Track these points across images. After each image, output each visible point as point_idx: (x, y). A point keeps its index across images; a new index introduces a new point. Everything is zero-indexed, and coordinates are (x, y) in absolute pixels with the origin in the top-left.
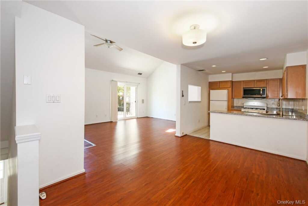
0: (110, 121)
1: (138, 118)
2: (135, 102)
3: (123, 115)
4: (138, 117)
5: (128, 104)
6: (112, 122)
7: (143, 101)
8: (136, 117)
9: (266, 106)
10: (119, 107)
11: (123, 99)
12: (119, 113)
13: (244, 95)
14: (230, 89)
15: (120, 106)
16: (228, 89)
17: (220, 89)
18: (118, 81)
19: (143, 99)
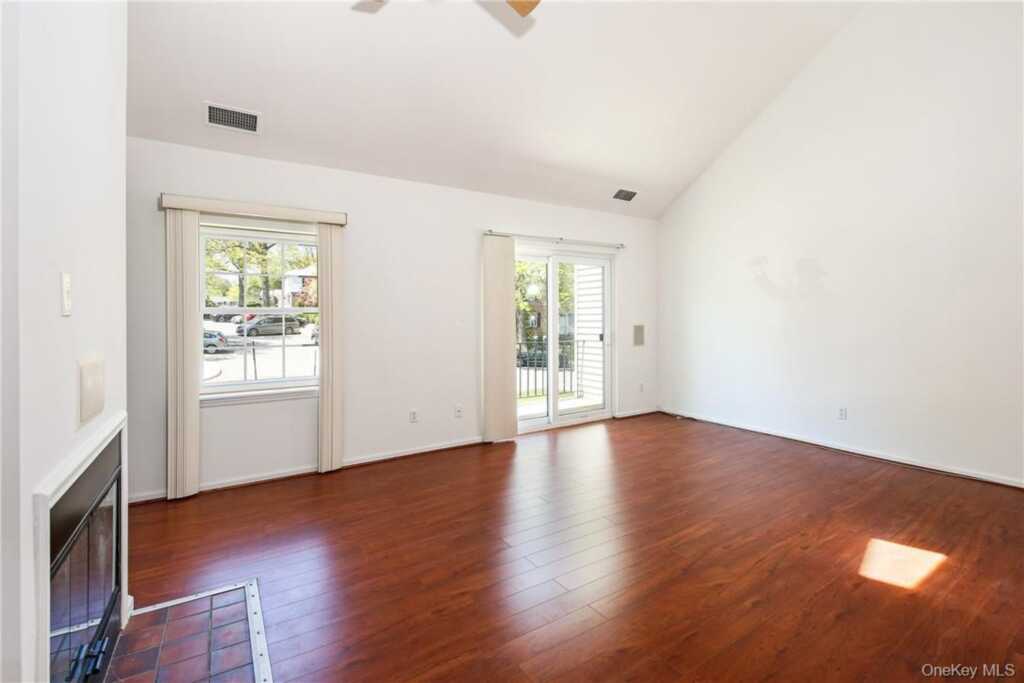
0: (478, 439)
1: (614, 418)
2: (602, 337)
3: (545, 398)
4: (618, 414)
5: (566, 340)
6: (490, 443)
7: (639, 334)
8: (608, 415)
10: (524, 349)
11: (539, 325)
12: (526, 377)
15: (529, 347)
18: (519, 236)
19: (637, 324)
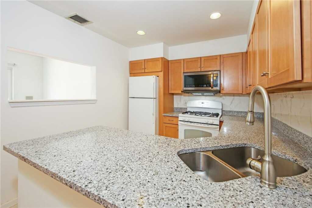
9: (221, 108)
13: (185, 87)
14: (161, 74)
16: (157, 74)
17: (145, 74)
